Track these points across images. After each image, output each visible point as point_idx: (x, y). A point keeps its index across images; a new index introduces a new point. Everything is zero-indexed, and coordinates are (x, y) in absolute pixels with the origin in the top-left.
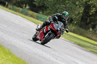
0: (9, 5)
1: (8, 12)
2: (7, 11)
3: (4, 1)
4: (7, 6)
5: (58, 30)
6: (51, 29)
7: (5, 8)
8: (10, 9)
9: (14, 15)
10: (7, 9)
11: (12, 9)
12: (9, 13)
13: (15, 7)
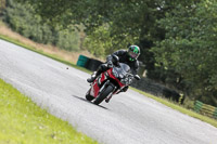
0: (187, 98)
1: (185, 114)
2: (181, 112)
3: (177, 91)
4: (182, 100)
5: (120, 79)
6: (109, 78)
7: (177, 106)
8: (188, 108)
9: (197, 121)
10: (181, 108)
11: (193, 109)
12: (187, 117)
13: (199, 104)
